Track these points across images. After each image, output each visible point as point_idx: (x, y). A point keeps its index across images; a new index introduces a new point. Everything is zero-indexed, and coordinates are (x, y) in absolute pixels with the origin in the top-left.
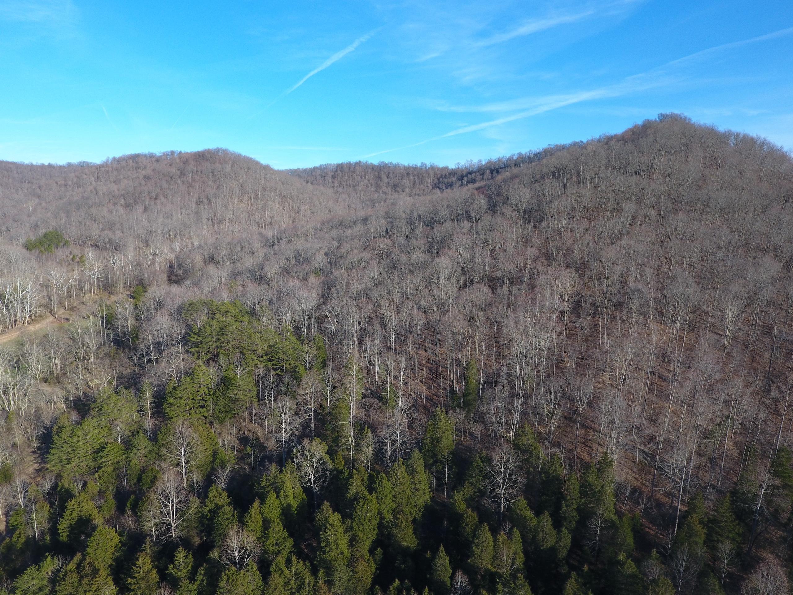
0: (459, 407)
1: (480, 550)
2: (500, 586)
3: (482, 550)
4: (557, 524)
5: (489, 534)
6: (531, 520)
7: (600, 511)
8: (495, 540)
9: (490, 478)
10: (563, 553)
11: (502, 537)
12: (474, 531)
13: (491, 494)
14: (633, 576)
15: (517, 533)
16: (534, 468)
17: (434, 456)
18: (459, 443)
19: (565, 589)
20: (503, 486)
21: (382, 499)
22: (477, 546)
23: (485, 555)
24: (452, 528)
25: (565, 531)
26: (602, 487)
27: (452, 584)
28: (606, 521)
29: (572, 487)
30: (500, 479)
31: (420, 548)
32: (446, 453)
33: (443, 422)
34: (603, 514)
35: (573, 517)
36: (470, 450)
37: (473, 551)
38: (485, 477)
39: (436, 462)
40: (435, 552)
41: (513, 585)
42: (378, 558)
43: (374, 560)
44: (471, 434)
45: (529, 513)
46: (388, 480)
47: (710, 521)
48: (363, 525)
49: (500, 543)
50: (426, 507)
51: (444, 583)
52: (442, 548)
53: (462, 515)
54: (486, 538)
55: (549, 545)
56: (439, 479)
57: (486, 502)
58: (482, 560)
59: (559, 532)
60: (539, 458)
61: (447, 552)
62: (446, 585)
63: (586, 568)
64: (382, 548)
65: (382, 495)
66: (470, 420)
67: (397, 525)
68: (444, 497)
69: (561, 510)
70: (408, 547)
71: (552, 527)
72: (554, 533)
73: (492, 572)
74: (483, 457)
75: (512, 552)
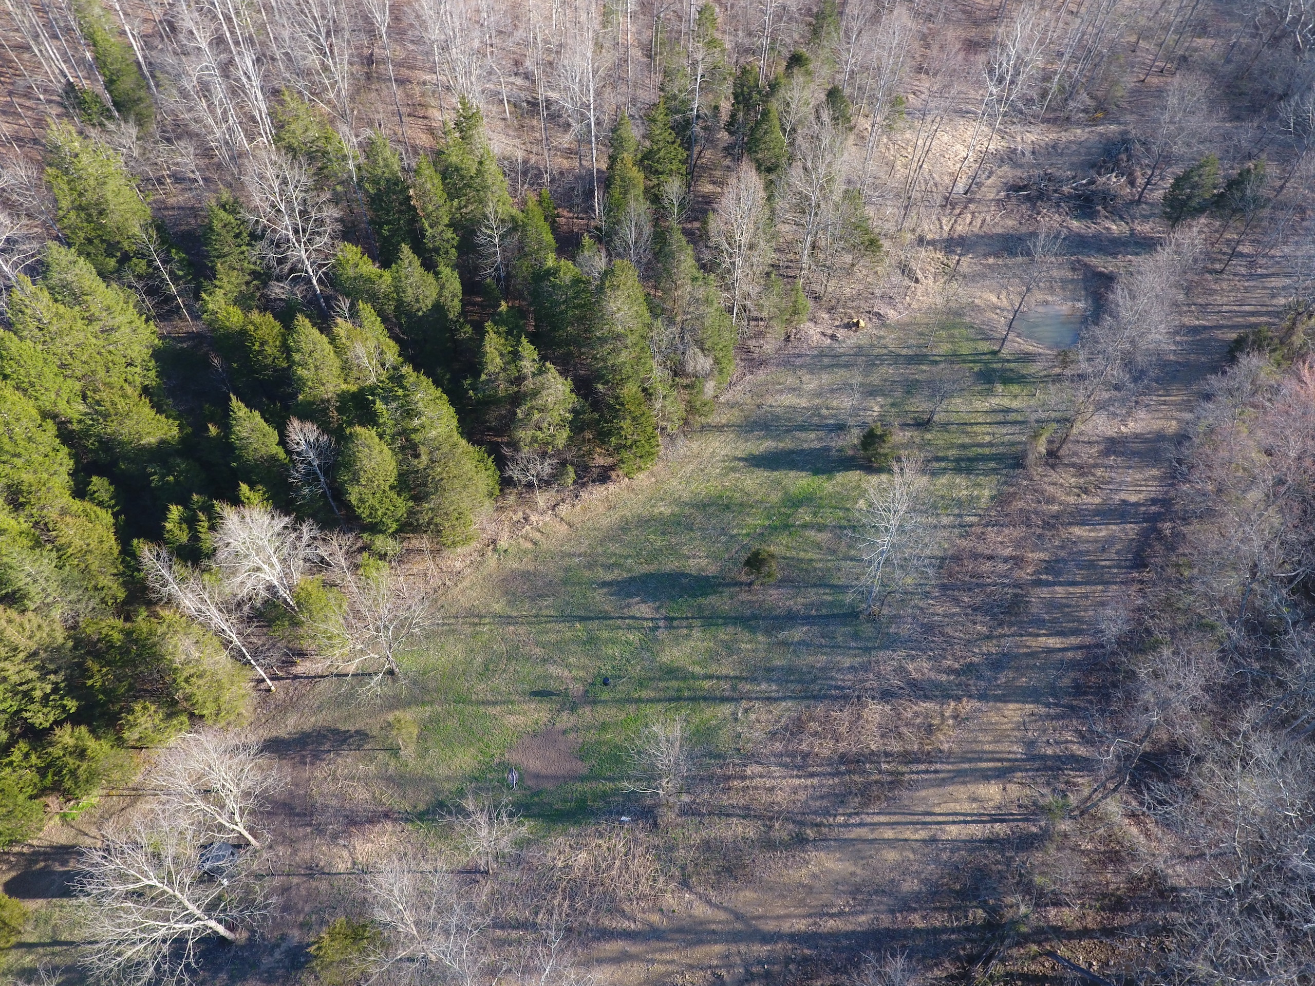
0: (110, 117)
1: (313, 370)
2: (379, 406)
3: (317, 368)
5: (316, 332)
10: (455, 306)
11: (342, 327)
15: (366, 310)
20: (299, 241)
22: (304, 365)
23: (324, 374)
25: (446, 271)
28: (503, 221)
30: (285, 227)
32: (137, 230)
40: (225, 419)
41: (400, 392)
42: (105, 496)
43: (100, 504)
44: (178, 179)
45: (369, 268)
47: (645, 157)
49: (344, 340)
50: (157, 354)
51: (273, 458)
52: (235, 403)
53: (243, 333)
54: (314, 344)
55: (429, 303)
57: (278, 290)
58: (323, 385)
59: (437, 274)
60: (345, 158)
63: (504, 306)
68: (189, 325)
73: (354, 393)
75: (371, 344)
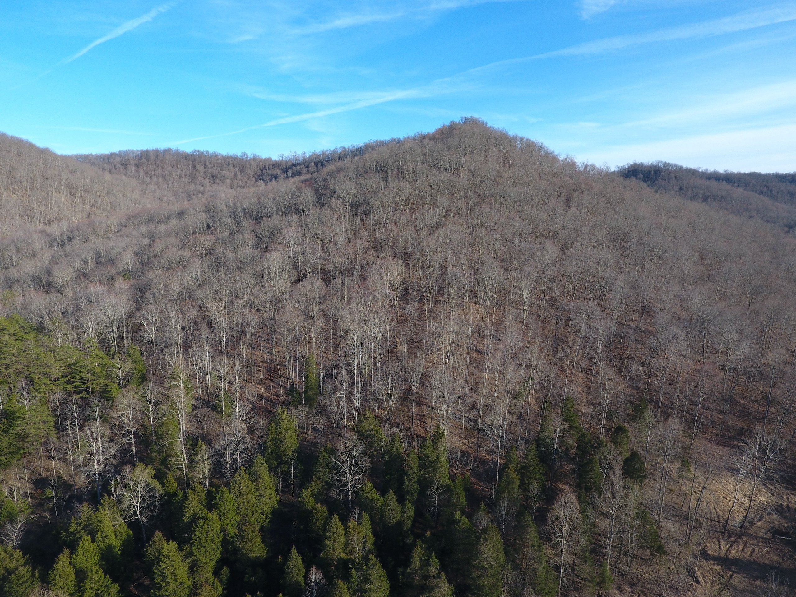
0: (300, 403)
1: (332, 541)
2: (353, 572)
3: (334, 541)
4: (401, 500)
5: (339, 523)
6: (378, 500)
7: (437, 479)
8: (346, 528)
9: (337, 468)
10: (408, 524)
11: (352, 523)
12: (325, 523)
13: (338, 484)
14: (468, 530)
15: (365, 516)
16: (377, 451)
17: (279, 457)
18: (304, 440)
19: (412, 557)
20: (350, 474)
21: (224, 514)
22: (329, 538)
23: (337, 545)
24: (302, 527)
25: (408, 504)
26: (438, 457)
27: (306, 583)
28: (442, 486)
29: (412, 462)
30: (346, 468)
31: (271, 555)
32: (290, 453)
33: (285, 421)
34: (440, 481)
35: (414, 489)
36: (314, 444)
37: (325, 544)
38: (332, 468)
39: (281, 463)
40: (286, 555)
41: (365, 567)
42: (224, 578)
43: (220, 581)
44: (315, 429)
45: (375, 495)
46: (230, 493)
47: (522, 468)
48: (204, 547)
49: (350, 530)
50: (275, 512)
51: (298, 584)
52: (294, 550)
53: (311, 511)
54: (337, 529)
55: (395, 520)
56: (285, 480)
57: (334, 493)
58: (334, 550)
59: (404, 505)
60: (381, 441)
61: (299, 553)
62: (300, 586)
63: (428, 533)
64: (228, 567)
65: (225, 509)
66: (313, 414)
67: (243, 538)
68: (292, 498)
69: (404, 485)
70: (257, 558)
71: (397, 503)
72: (399, 508)
73: (345, 560)
74: (328, 449)
75: (362, 535)
